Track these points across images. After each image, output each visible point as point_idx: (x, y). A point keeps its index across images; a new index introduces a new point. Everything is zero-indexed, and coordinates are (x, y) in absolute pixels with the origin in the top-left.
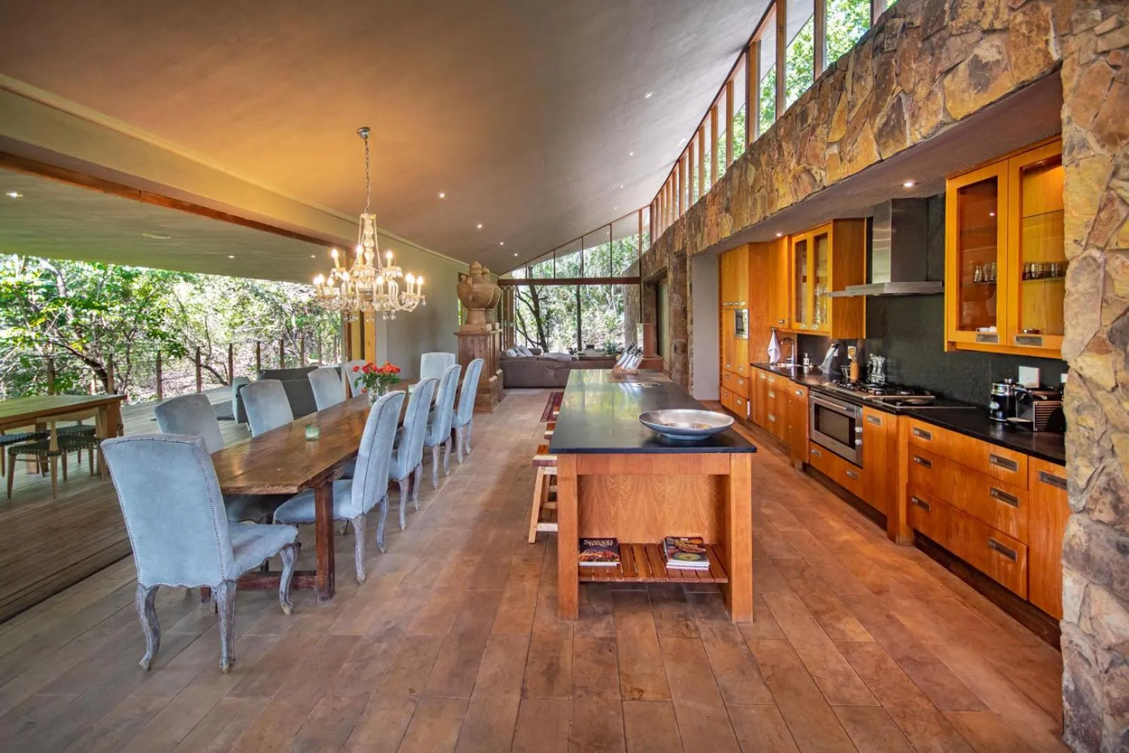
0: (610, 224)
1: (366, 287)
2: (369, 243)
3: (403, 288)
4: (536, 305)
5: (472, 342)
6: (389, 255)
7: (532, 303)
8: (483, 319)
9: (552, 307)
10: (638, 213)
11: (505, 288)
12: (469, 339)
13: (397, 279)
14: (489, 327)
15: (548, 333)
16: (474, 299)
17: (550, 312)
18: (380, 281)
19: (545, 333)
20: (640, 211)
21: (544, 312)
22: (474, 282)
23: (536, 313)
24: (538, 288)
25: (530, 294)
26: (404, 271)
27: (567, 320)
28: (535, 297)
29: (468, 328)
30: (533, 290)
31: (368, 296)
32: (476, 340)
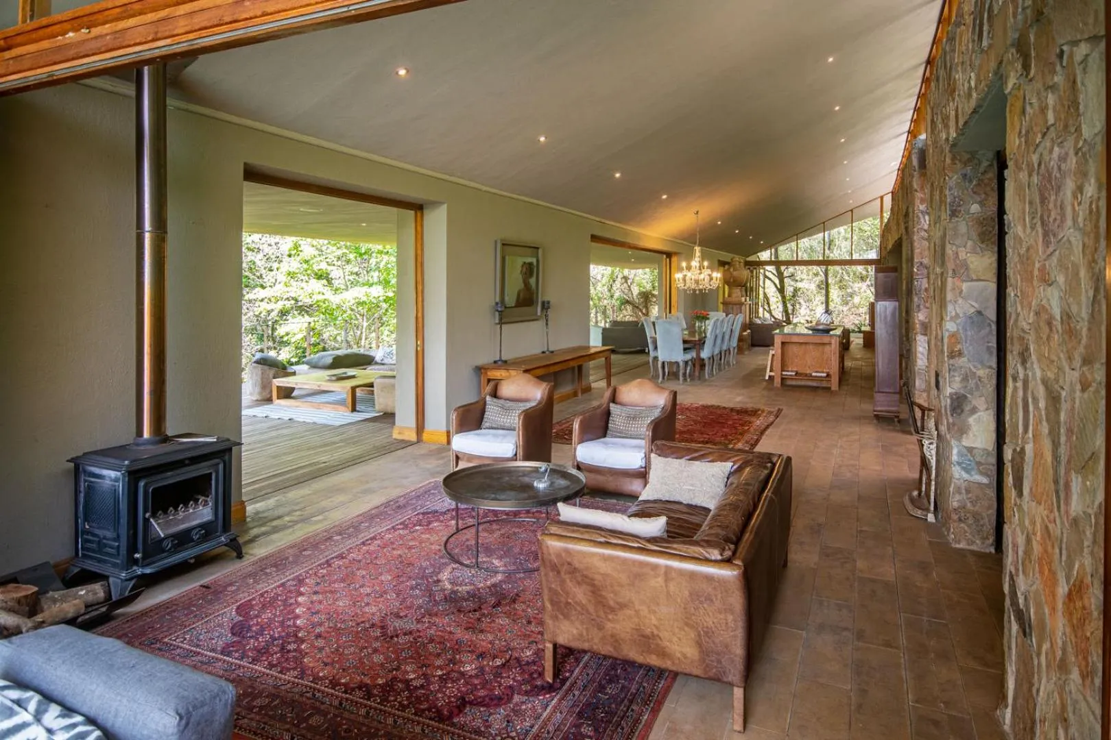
0: (852, 211)
1: (696, 278)
2: (697, 259)
3: (711, 279)
4: (782, 282)
5: (732, 309)
6: (706, 264)
7: (777, 282)
8: (739, 293)
9: (799, 285)
10: (879, 199)
11: (751, 268)
12: (731, 306)
13: (709, 275)
14: (743, 299)
15: (793, 310)
16: (734, 281)
17: (796, 290)
18: (702, 276)
19: (790, 311)
20: (882, 198)
21: (789, 291)
22: (734, 270)
23: (781, 290)
24: (783, 268)
25: (775, 272)
26: (712, 271)
27: (817, 299)
28: (781, 276)
29: (730, 300)
30: (778, 270)
31: (697, 282)
32: (735, 307)
